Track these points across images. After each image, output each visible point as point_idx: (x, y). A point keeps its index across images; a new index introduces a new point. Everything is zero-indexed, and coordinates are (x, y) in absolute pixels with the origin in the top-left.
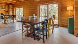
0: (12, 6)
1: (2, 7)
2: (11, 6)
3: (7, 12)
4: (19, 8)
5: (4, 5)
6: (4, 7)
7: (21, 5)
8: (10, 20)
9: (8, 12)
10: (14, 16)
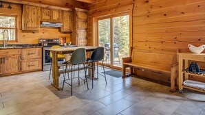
0: (86, 13)
1: (51, 17)
2: (80, 13)
3: (69, 35)
4: (111, 17)
5: (59, 11)
6: (56, 16)
7: (119, 6)
8: (79, 69)
9: (72, 34)
10: (96, 55)
